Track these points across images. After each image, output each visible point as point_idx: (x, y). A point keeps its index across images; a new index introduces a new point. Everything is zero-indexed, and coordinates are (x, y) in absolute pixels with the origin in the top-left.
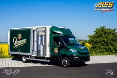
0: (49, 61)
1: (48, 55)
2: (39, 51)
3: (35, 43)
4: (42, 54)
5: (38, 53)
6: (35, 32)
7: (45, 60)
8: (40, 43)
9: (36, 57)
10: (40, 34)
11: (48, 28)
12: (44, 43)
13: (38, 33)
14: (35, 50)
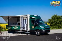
0: (29, 32)
1: (29, 29)
2: (24, 28)
3: (22, 24)
4: (25, 29)
5: (23, 29)
6: (22, 18)
7: (27, 32)
8: (24, 23)
9: (22, 31)
10: (24, 19)
11: (29, 16)
12: (26, 23)
13: (23, 18)
14: (22, 27)
